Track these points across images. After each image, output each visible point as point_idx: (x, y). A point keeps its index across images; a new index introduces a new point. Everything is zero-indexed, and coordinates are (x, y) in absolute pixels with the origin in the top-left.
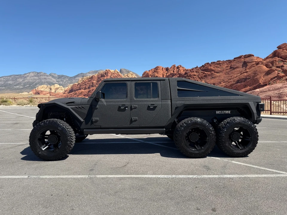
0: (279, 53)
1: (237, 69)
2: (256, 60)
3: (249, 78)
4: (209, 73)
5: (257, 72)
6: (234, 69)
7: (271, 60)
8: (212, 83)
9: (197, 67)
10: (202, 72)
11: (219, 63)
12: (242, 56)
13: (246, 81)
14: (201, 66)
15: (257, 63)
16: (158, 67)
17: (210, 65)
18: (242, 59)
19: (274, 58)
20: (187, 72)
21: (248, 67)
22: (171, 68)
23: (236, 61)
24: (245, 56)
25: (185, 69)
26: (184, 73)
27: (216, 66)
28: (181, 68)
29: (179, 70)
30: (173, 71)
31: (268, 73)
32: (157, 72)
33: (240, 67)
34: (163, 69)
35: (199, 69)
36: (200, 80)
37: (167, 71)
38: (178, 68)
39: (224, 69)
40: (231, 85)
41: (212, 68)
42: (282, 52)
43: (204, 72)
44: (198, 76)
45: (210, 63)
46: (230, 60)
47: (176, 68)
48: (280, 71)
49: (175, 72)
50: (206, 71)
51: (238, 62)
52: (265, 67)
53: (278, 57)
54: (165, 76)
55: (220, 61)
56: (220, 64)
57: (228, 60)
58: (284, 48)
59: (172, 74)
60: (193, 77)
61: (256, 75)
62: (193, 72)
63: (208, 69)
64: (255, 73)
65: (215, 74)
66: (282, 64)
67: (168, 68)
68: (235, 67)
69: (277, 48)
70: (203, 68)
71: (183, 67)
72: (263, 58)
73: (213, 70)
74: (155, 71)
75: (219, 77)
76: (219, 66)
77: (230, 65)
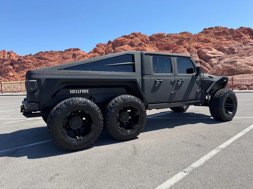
0: (98, 50)
1: (68, 59)
2: (82, 54)
4: (44, 61)
6: (66, 59)
7: (93, 54)
9: (31, 55)
11: (52, 53)
12: (71, 49)
14: (36, 54)
15: (84, 57)
17: (44, 54)
18: (72, 52)
19: (94, 53)
20: (21, 58)
21: (77, 59)
23: (67, 53)
24: (74, 49)
25: (18, 56)
26: (16, 59)
27: (49, 55)
28: (12, 54)
29: (10, 55)
30: (3, 56)
33: (71, 58)
35: (33, 57)
36: (35, 67)
38: (8, 53)
39: (57, 59)
41: (46, 57)
42: (100, 50)
43: (38, 60)
44: (32, 63)
45: (44, 52)
46: (62, 51)
47: (6, 53)
49: (5, 58)
50: (41, 59)
51: (69, 53)
53: (98, 53)
55: (53, 51)
56: (53, 54)
57: (60, 51)
58: (101, 47)
59: (2, 60)
60: (27, 64)
62: (27, 59)
63: (42, 57)
65: (50, 62)
68: (67, 57)
69: (96, 46)
70: (38, 56)
71: (15, 53)
72: (87, 53)
73: (47, 59)
76: (52, 55)
77: (62, 56)
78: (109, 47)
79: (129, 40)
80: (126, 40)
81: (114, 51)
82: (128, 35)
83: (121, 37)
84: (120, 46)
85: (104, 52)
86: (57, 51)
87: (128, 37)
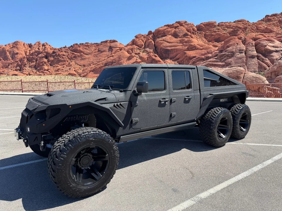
0: (136, 41)
1: (104, 52)
2: (120, 46)
3: (115, 62)
4: (78, 54)
5: (121, 57)
6: (102, 52)
7: (131, 47)
8: (82, 65)
9: (65, 47)
10: (71, 52)
11: (87, 45)
12: (107, 41)
13: (113, 65)
14: (70, 46)
15: (121, 49)
16: (18, 42)
17: (79, 46)
18: (108, 44)
19: (133, 46)
20: (55, 51)
21: (113, 52)
22: (35, 44)
23: (103, 45)
24: (110, 41)
25: (53, 48)
26: (51, 52)
27: (85, 47)
28: (47, 46)
29: (45, 47)
30: (38, 49)
31: (129, 58)
32: (17, 48)
33: (107, 51)
34: (25, 45)
35: (68, 49)
36: (69, 60)
37: (30, 47)
38: (43, 45)
39: (92, 52)
40: (100, 67)
41: (81, 49)
42: (139, 41)
43: (73, 52)
44: (67, 56)
45: (79, 44)
46: (98, 43)
47: (41, 45)
48: (137, 58)
49: (40, 50)
50: (75, 51)
51: (105, 46)
52: (127, 53)
53: (136, 45)
54: (28, 54)
55: (88, 43)
56: (89, 46)
57: (95, 43)
58: (140, 38)
59: (37, 52)
60: (62, 57)
61: (121, 59)
62: (62, 51)
63: (77, 50)
64: (120, 58)
65: (85, 55)
66: (138, 51)
67: (31, 44)
68: (103, 50)
69: (135, 37)
70: (73, 48)
71: (49, 45)
72: (125, 45)
73: (82, 52)
74: (13, 47)
75: (89, 59)
76: (87, 48)
77: (98, 48)
78: (149, 38)
79: (173, 30)
80: (170, 29)
81: (154, 42)
82: (172, 24)
83: (163, 26)
84: (162, 36)
85: (144, 45)
86: (93, 43)
87: (172, 27)
